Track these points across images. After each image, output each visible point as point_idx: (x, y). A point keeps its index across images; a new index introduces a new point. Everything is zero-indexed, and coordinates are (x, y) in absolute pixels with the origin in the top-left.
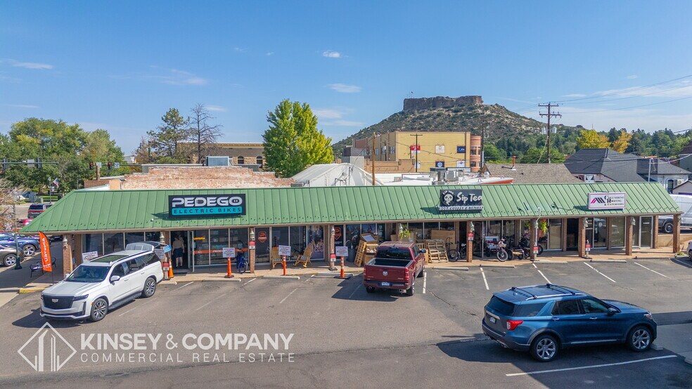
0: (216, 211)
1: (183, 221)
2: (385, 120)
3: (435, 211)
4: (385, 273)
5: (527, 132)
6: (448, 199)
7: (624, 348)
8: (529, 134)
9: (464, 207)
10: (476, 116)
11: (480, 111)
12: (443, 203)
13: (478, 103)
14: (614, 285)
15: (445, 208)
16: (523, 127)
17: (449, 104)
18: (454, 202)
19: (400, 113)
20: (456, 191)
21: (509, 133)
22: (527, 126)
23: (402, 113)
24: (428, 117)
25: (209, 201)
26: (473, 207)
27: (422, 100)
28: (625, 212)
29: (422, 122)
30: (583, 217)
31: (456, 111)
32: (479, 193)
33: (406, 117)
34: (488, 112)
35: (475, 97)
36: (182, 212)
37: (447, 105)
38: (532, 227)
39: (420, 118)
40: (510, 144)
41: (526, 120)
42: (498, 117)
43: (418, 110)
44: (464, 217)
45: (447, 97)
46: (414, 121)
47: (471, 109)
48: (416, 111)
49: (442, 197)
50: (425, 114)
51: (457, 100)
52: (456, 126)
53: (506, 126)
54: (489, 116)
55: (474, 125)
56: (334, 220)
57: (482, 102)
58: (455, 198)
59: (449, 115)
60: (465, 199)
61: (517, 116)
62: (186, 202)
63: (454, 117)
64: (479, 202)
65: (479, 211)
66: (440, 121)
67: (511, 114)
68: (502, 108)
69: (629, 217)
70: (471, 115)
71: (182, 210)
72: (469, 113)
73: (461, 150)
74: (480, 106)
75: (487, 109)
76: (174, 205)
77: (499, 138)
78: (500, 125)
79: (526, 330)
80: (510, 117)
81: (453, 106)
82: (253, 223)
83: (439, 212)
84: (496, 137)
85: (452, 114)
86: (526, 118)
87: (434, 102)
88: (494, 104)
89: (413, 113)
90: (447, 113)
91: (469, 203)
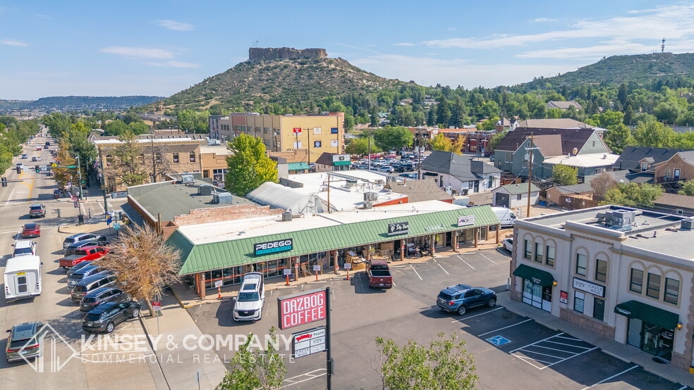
0: (278, 250)
1: (262, 257)
2: (231, 69)
3: (386, 235)
4: (382, 280)
5: (368, 86)
6: (393, 229)
7: (487, 307)
8: (370, 89)
9: (400, 232)
10: (322, 69)
11: (325, 65)
12: (390, 231)
13: (322, 56)
14: (474, 271)
15: (391, 234)
16: (365, 81)
17: (295, 56)
18: (395, 231)
19: (246, 63)
20: (396, 224)
21: (352, 88)
22: (368, 80)
23: (248, 63)
24: (275, 68)
25: (275, 245)
26: (404, 232)
27: (268, 50)
28: (475, 226)
29: (269, 74)
30: (454, 232)
31: (302, 64)
32: (407, 224)
33: (253, 68)
34: (332, 66)
35: (320, 50)
36: (261, 252)
37: (291, 57)
38: (432, 238)
39: (267, 69)
40: (355, 101)
41: (367, 75)
42: (341, 71)
43: (265, 61)
44: (400, 237)
45: (293, 49)
46: (261, 71)
47: (317, 62)
48: (262, 62)
49: (390, 228)
50: (272, 65)
51: (303, 51)
52: (303, 79)
53: (350, 80)
54: (334, 70)
55: (321, 79)
56: (337, 247)
57: (326, 55)
58: (396, 228)
59: (296, 67)
60: (400, 228)
61: (358, 70)
62: (263, 246)
63: (300, 70)
64: (407, 229)
65: (407, 233)
66: (288, 73)
67: (353, 68)
68: (345, 61)
69: (476, 228)
70: (316, 68)
71: (261, 251)
72: (314, 66)
73: (334, 131)
74: (325, 60)
75: (331, 62)
76: (257, 249)
77: (344, 92)
78: (344, 80)
79: (456, 304)
80: (352, 71)
81: (299, 58)
82: (297, 254)
83: (388, 236)
84: (341, 91)
85: (299, 67)
86: (367, 73)
87: (281, 53)
88: (337, 58)
89: (259, 63)
90: (293, 65)
91: (402, 230)
